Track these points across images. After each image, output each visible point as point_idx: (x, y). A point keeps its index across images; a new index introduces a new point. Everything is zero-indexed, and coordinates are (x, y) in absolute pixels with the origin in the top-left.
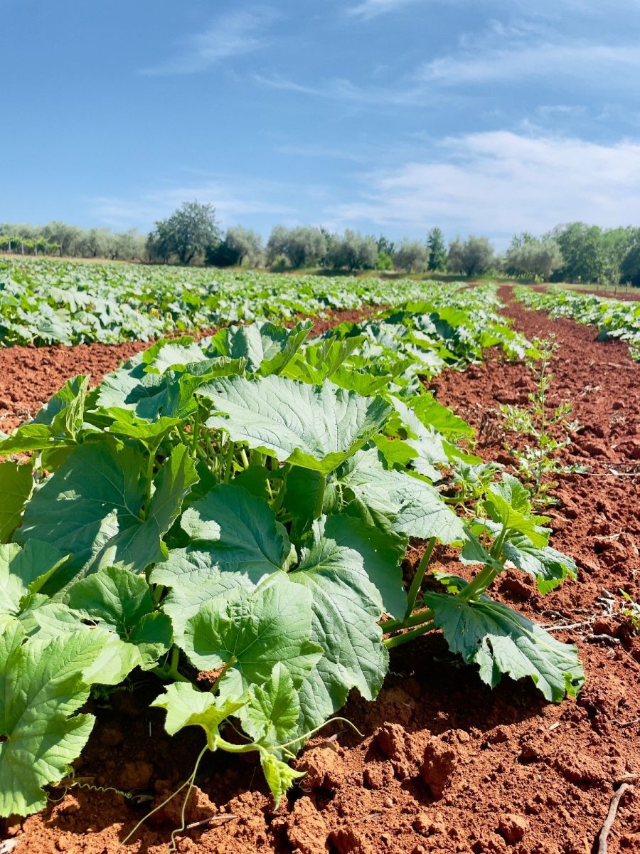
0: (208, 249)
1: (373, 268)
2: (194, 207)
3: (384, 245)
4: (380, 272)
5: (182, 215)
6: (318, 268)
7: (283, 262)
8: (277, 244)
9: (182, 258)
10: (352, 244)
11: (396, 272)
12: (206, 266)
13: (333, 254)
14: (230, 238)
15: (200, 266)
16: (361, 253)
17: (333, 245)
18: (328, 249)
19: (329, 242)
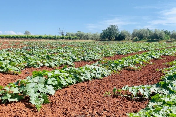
0: (116, 36)
1: (164, 39)
2: (112, 26)
3: (167, 32)
4: (166, 40)
5: (109, 28)
6: (147, 40)
7: (136, 39)
8: (135, 34)
9: (109, 39)
10: (157, 33)
11: (171, 40)
12: (115, 41)
13: (151, 36)
14: (121, 33)
15: (114, 41)
16: (160, 35)
17: (151, 33)
18: (150, 35)
19: (150, 33)
